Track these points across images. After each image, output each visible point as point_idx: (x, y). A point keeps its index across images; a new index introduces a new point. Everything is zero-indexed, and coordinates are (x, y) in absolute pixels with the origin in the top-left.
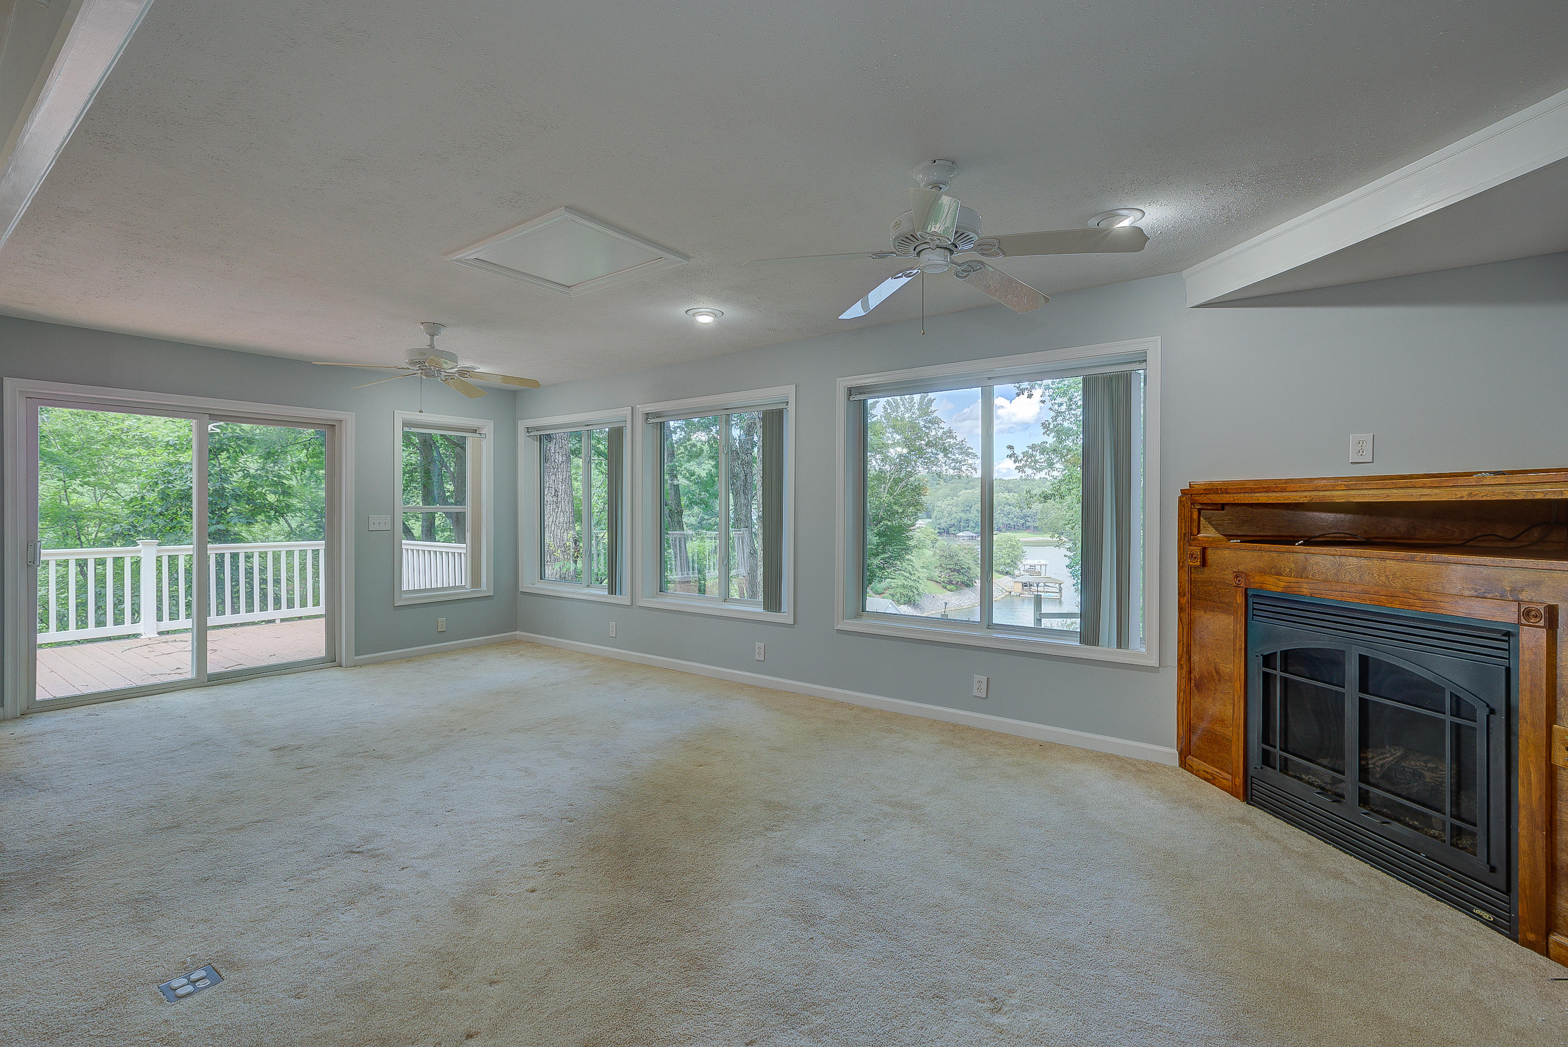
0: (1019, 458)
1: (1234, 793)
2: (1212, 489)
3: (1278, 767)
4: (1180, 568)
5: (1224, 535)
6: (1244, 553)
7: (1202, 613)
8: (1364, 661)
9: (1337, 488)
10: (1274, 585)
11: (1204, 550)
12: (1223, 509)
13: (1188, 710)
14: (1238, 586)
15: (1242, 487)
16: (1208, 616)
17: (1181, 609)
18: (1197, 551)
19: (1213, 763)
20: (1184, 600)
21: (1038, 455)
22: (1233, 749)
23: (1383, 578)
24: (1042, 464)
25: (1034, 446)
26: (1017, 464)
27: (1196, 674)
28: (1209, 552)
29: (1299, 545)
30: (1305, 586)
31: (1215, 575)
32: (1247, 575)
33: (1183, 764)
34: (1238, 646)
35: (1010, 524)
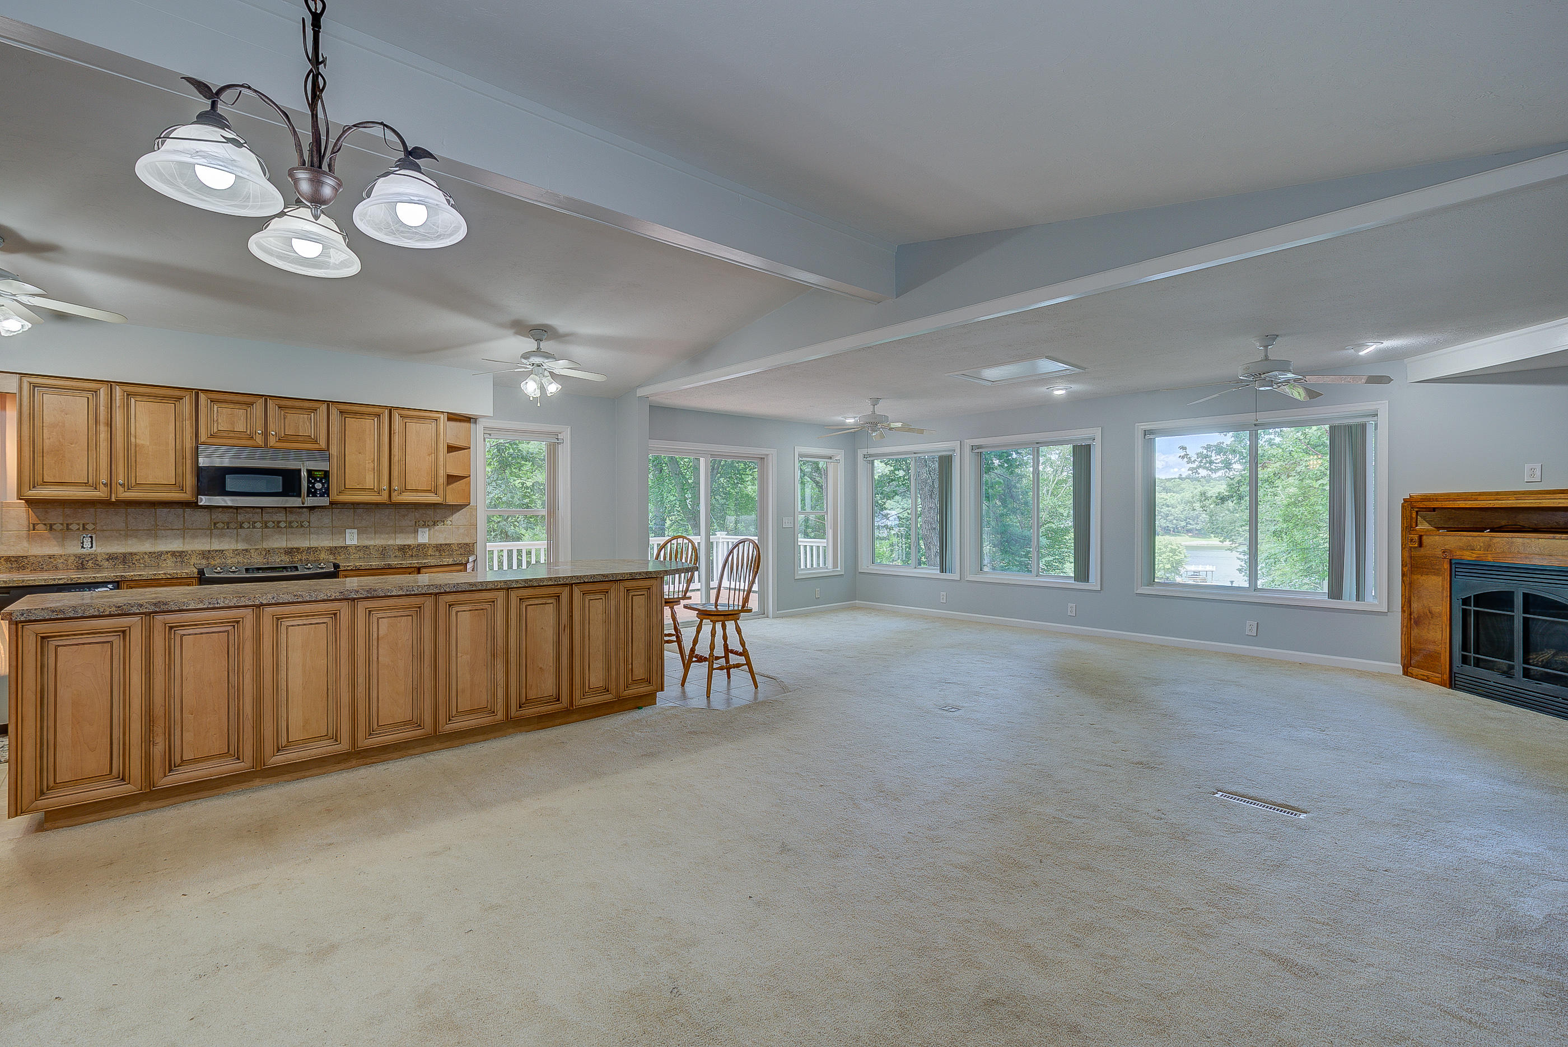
0: (1193, 459)
1: (1442, 684)
2: (1426, 498)
3: (1472, 664)
4: (1403, 549)
5: (1435, 527)
6: (1449, 538)
7: (1419, 576)
8: (1526, 596)
9: (1510, 499)
10: (1469, 556)
11: (1420, 537)
12: (1434, 511)
13: (1409, 638)
14: (1445, 558)
15: (1448, 497)
16: (1424, 577)
17: (1403, 575)
18: (1416, 537)
19: (1427, 669)
20: (1405, 569)
21: (1213, 455)
22: (1442, 658)
23: (1538, 549)
24: (1217, 465)
25: (1208, 446)
26: (1191, 465)
27: (1415, 615)
28: (1424, 537)
29: (1488, 532)
30: (1490, 555)
31: (1428, 552)
32: (1451, 551)
33: (1406, 673)
34: (1445, 595)
35: (1168, 527)
